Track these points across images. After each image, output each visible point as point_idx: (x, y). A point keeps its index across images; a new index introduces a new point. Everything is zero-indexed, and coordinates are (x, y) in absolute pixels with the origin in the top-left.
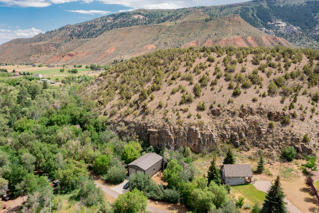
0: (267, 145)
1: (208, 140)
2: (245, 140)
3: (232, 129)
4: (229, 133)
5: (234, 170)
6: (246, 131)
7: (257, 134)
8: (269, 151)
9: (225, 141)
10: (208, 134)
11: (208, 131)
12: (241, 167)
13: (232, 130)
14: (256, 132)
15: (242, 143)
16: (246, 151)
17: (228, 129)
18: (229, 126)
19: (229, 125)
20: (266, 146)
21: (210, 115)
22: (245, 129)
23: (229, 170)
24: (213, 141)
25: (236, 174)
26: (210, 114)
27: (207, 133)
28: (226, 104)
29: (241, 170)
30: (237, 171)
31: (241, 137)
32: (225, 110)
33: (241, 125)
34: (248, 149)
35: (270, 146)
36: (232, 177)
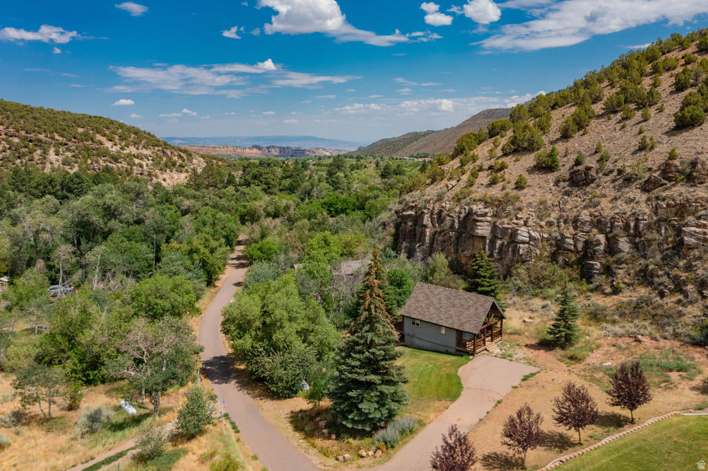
0: (685, 283)
1: (503, 244)
2: (619, 262)
3: (599, 224)
4: (582, 237)
5: (435, 302)
6: (638, 233)
7: (671, 245)
8: (679, 302)
9: (561, 259)
10: (507, 229)
11: (515, 221)
12: (460, 299)
13: (594, 226)
14: (670, 239)
15: (608, 271)
16: (607, 295)
17: (584, 224)
18: (591, 216)
19: (592, 210)
20: (679, 287)
21: (562, 184)
22: (636, 226)
23: (422, 299)
24: (516, 251)
25: (432, 314)
26: (564, 181)
27: (506, 226)
28: (628, 154)
29: (454, 306)
30: (441, 307)
31: (612, 249)
32: (611, 172)
33: (625, 213)
34: (616, 291)
35: (690, 288)
36: (421, 320)
